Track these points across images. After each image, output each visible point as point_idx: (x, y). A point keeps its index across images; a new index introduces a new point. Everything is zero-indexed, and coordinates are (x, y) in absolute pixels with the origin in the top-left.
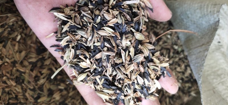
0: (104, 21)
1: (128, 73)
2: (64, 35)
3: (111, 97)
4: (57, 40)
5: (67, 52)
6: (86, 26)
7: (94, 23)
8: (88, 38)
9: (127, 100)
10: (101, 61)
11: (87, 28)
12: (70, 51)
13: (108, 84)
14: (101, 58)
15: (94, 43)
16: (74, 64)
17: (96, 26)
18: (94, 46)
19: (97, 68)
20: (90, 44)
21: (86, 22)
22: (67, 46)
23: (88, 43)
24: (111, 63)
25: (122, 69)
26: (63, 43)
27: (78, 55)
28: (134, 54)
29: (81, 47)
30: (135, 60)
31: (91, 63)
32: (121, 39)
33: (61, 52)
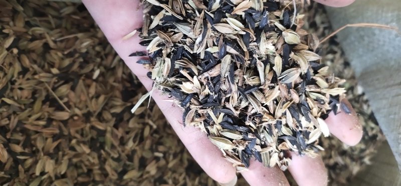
0: (226, 7)
1: (269, 103)
2: (153, 34)
3: (237, 146)
4: (142, 43)
5: (158, 64)
6: (192, 17)
7: (209, 11)
8: (196, 39)
9: (266, 154)
10: (219, 80)
11: (193, 20)
12: (163, 62)
13: (232, 122)
14: (219, 76)
15: (207, 47)
16: (170, 87)
17: (212, 16)
18: (206, 53)
19: (211, 94)
20: (200, 50)
21: (193, 10)
22: (159, 54)
23: (196, 47)
24: (237, 83)
25: (259, 96)
26: (152, 48)
27: (178, 70)
28: (281, 69)
29: (183, 55)
30: (284, 79)
31: (202, 84)
32: (258, 40)
33: (148, 65)
